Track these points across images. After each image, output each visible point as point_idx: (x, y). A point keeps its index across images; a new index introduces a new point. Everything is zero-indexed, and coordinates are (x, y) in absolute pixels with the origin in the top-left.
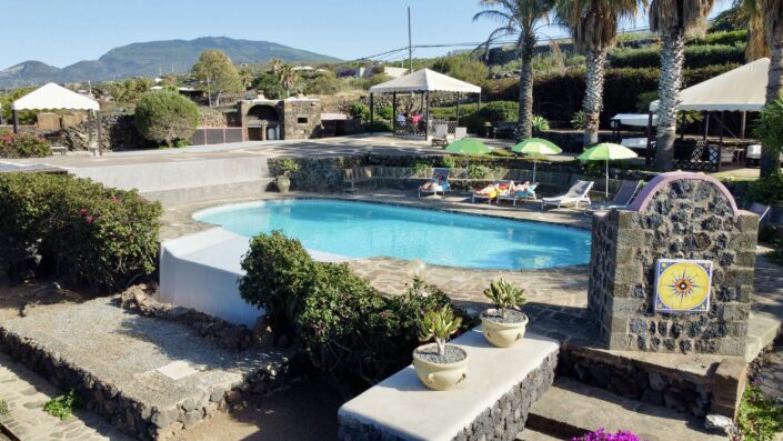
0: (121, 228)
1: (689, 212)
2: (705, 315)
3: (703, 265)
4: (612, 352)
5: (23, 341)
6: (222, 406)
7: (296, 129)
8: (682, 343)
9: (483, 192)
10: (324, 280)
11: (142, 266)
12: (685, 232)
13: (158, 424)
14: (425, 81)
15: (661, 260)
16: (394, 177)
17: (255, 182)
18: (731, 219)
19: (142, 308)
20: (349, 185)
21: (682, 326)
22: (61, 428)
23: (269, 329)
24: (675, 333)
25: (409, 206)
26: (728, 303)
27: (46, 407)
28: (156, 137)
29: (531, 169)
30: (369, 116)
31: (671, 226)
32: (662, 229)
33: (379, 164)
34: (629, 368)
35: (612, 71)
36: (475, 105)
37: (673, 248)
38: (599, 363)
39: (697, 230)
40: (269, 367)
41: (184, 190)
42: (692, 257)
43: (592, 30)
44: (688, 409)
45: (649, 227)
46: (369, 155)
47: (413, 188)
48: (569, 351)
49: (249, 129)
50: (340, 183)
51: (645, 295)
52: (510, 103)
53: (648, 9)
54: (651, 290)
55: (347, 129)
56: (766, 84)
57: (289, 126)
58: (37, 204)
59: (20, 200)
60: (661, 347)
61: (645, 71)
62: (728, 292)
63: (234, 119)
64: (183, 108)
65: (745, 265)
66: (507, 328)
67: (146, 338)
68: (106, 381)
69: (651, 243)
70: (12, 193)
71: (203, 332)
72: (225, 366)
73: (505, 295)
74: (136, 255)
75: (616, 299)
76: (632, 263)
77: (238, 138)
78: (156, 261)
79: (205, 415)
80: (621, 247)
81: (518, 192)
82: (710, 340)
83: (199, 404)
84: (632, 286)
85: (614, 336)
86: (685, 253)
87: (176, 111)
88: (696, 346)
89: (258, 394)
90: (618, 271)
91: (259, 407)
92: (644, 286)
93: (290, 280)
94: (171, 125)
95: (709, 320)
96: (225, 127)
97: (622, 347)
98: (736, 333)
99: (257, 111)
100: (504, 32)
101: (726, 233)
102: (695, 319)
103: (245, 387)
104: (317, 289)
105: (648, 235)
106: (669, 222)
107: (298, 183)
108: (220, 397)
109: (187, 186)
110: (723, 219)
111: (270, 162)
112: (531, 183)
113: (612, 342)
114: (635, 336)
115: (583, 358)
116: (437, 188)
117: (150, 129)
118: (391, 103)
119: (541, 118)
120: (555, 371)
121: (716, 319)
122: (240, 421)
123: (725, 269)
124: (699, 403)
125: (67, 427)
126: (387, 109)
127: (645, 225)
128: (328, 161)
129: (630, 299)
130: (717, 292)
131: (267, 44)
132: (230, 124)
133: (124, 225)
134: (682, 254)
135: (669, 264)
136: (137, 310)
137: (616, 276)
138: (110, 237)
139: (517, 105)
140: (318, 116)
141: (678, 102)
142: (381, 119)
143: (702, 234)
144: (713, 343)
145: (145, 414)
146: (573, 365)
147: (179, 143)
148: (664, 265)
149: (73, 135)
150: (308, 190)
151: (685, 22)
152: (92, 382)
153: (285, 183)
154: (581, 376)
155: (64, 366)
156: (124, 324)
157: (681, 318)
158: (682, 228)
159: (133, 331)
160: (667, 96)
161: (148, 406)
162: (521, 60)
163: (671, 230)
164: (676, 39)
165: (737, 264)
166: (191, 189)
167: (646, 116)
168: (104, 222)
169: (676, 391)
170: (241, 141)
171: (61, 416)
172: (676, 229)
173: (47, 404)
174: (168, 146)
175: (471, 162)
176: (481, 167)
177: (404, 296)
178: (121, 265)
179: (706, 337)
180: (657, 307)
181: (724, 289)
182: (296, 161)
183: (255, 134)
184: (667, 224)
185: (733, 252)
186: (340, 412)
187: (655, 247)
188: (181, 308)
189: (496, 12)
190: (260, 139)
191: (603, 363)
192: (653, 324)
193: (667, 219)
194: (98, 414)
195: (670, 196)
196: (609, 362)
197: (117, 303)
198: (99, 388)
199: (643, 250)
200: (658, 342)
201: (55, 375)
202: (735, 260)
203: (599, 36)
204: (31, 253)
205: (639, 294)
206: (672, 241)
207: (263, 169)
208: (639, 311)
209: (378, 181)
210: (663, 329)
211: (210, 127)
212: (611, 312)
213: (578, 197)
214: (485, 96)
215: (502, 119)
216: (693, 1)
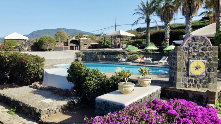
0: (33, 64)
1: (198, 46)
2: (204, 76)
3: (203, 61)
4: (177, 88)
5: (2, 95)
6: (60, 110)
7: (83, 47)
8: (198, 85)
9: (137, 60)
10: (91, 72)
11: (39, 76)
12: (197, 52)
13: (41, 114)
14: (120, 33)
15: (190, 60)
16: (111, 57)
17: (72, 59)
18: (210, 47)
19: (38, 87)
20: (98, 59)
21: (197, 80)
22: (12, 117)
23: (75, 90)
24: (195, 82)
25: (116, 64)
26: (211, 73)
27: (8, 112)
28: (44, 48)
29: (150, 55)
30: (104, 44)
31: (193, 50)
32: (190, 51)
33: (107, 54)
34: (182, 92)
35: (172, 30)
36: (134, 40)
37: (194, 57)
38: (173, 92)
39: (201, 51)
40: (75, 101)
41: (51, 60)
42: (199, 59)
43: (166, 16)
44: (201, 103)
45: (186, 50)
46: (104, 52)
47: (117, 60)
48: (164, 89)
49: (70, 47)
50: (96, 59)
51: (186, 71)
52: (143, 39)
53: (181, 10)
54: (188, 69)
55: (98, 47)
56: (216, 27)
57: (82, 46)
58: (9, 59)
59: (4, 58)
60: (191, 86)
61: (181, 30)
62: (210, 69)
63: (66, 44)
64: (52, 40)
65: (215, 61)
66: (146, 81)
67: (39, 94)
68: (26, 103)
69: (187, 55)
70: (2, 56)
71: (55, 92)
72: (62, 100)
73: (145, 71)
74: (37, 73)
75: (177, 72)
76: (182, 61)
77: (67, 49)
78: (43, 75)
79: (55, 113)
80: (178, 56)
81: (147, 60)
82: (206, 84)
83: (54, 109)
84: (182, 68)
85: (178, 84)
86: (197, 58)
87: (50, 41)
88: (202, 86)
89: (71, 108)
90: (178, 64)
91: (72, 112)
92: (185, 68)
93: (81, 73)
94: (49, 45)
95: (205, 78)
96: (64, 46)
97: (180, 86)
98: (213, 82)
99: (73, 42)
100: (142, 18)
101: (209, 52)
102: (201, 78)
103: (68, 105)
104: (89, 74)
105: (186, 53)
106: (192, 49)
107: (84, 59)
108: (60, 108)
109: (52, 59)
110: (208, 48)
111: (76, 53)
112: (150, 58)
113: (177, 85)
114: (184, 83)
115: (169, 91)
116: (124, 60)
117: (42, 46)
118: (110, 40)
119: (152, 43)
120: (160, 95)
121: (207, 78)
122: (66, 115)
123: (209, 63)
124: (204, 101)
125: (14, 117)
126: (109, 42)
127: (185, 49)
128: (92, 53)
129: (182, 72)
130: (207, 70)
131: (76, 30)
132: (65, 45)
133: (34, 64)
134: (196, 58)
135: (193, 61)
136: (37, 88)
137: (177, 65)
138: (29, 67)
139: (146, 40)
140: (90, 43)
141: (191, 34)
142: (107, 44)
143: (202, 52)
144: (207, 85)
145: (37, 111)
146: (166, 93)
147: (50, 50)
148: (191, 62)
149: (20, 47)
150: (87, 61)
151: (192, 12)
152: (22, 104)
153: (80, 59)
154: (168, 96)
155: (14, 101)
156: (32, 91)
157: (197, 77)
158: (196, 50)
159: (35, 93)
160: (188, 33)
161: (38, 109)
162: (146, 31)
163: (193, 52)
164: (190, 17)
165: (213, 61)
166: (53, 60)
168: (28, 62)
169: (197, 98)
170: (68, 50)
171: (12, 114)
172: (194, 51)
173: (8, 111)
174: (47, 51)
175: (133, 53)
176: (136, 55)
177: (115, 75)
178: (32, 77)
179: (205, 83)
180: (190, 74)
181: (209, 68)
182: (84, 53)
183: (72, 48)
184: (191, 49)
185: (211, 57)
186: (96, 99)
187: (188, 56)
188: (49, 87)
189: (139, 13)
190: (73, 49)
191: (174, 92)
192: (189, 80)
193: (191, 48)
194: (23, 114)
195: (192, 41)
196: (176, 91)
197: (31, 87)
198: (24, 105)
199: (185, 57)
200: (190, 85)
201: (11, 104)
202: (212, 60)
203: (168, 18)
204: (7, 76)
205: (184, 71)
206: (193, 55)
207: (74, 55)
208: (184, 76)
209: (107, 59)
210: (192, 81)
211: (59, 46)
212: (176, 76)
213: (164, 61)
214: (137, 37)
215: (141, 43)
216: (194, 6)
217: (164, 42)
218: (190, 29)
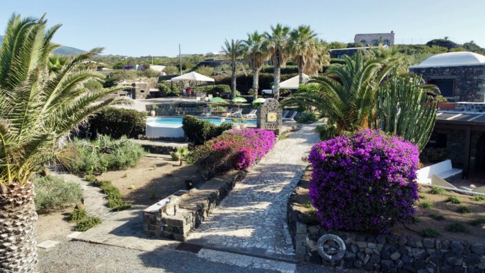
1: (272, 105)
3: (275, 114)
7: (140, 95)
8: (272, 127)
11: (142, 129)
14: (194, 77)
16: (191, 111)
23: (188, 138)
26: (279, 120)
35: (262, 74)
43: (255, 63)
45: (266, 108)
50: (174, 113)
52: (226, 85)
57: (137, 93)
60: (269, 128)
76: (264, 114)
78: (145, 128)
86: (272, 112)
90: (261, 115)
92: (266, 117)
98: (280, 125)
101: (278, 108)
102: (274, 123)
106: (269, 107)
107: (157, 113)
111: (146, 106)
113: (261, 127)
114: (265, 126)
119: (237, 91)
121: (277, 123)
123: (278, 114)
128: (169, 105)
129: (263, 120)
130: (277, 118)
135: (269, 114)
139: (230, 87)
140: (148, 90)
141: (279, 86)
143: (274, 109)
144: (277, 127)
150: (161, 115)
151: (280, 64)
153: (153, 113)
160: (276, 84)
164: (278, 67)
167: (271, 91)
175: (216, 106)
176: (220, 107)
179: (275, 126)
180: (268, 121)
182: (157, 105)
185: (279, 111)
192: (267, 124)
195: (269, 102)
199: (265, 111)
205: (265, 119)
206: (270, 110)
208: (265, 122)
212: (261, 123)
213: (253, 115)
214: (216, 83)
215: (223, 91)
216: (281, 58)
217: (251, 89)
218: (279, 81)
